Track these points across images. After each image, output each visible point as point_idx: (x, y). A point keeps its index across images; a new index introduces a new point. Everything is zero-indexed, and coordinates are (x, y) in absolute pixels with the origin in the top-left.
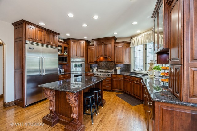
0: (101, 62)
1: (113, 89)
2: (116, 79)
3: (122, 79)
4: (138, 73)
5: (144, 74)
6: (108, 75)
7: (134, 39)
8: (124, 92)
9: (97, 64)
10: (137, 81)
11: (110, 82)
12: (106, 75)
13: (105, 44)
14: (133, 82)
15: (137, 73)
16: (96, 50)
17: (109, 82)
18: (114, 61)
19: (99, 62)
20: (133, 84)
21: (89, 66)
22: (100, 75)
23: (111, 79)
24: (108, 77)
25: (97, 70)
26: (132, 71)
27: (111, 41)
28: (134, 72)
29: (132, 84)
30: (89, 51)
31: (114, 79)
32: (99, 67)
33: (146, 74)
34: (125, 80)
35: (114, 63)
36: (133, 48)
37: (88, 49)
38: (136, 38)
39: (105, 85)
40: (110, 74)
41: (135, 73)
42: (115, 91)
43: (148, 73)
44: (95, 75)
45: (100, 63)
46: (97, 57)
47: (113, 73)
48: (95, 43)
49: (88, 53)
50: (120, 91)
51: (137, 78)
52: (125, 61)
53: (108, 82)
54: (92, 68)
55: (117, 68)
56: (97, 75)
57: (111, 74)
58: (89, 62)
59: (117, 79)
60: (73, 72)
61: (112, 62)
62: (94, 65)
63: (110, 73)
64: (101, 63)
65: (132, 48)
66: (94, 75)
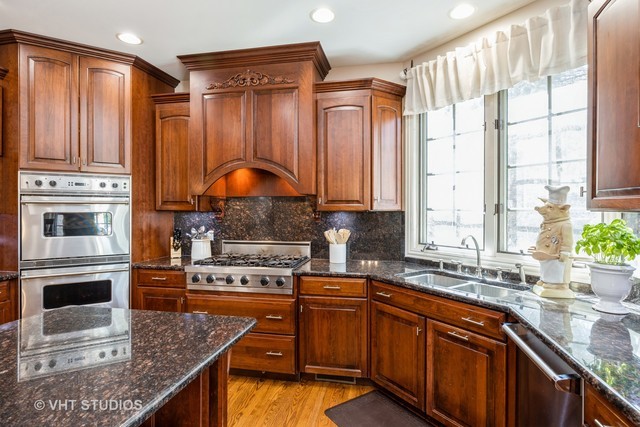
0: (239, 198)
1: (310, 369)
2: (324, 304)
3: (359, 306)
4: (454, 267)
5: (494, 274)
6: (279, 283)
7: (431, 63)
8: (375, 385)
9: (214, 210)
10: (468, 327)
11: (289, 326)
12: (264, 282)
13: (258, 93)
14: (440, 333)
15: (446, 266)
16: (205, 124)
17: (281, 326)
18: (315, 196)
19: (227, 200)
20: (436, 344)
21: (166, 223)
22: (229, 281)
23: (298, 302)
24: (278, 291)
25: (215, 248)
26: (412, 249)
27: (297, 73)
28: (429, 256)
29: (430, 340)
30: (166, 135)
31: (315, 303)
32: (225, 231)
33: (506, 275)
34: (382, 313)
35: (314, 205)
36: (421, 118)
37: (159, 122)
38: (440, 60)
39: (260, 345)
40: (288, 272)
41: (437, 265)
42: (320, 376)
43: (518, 266)
44: (195, 279)
45: (231, 204)
46: (211, 165)
47: (307, 268)
48: (197, 84)
49: (159, 144)
50: (351, 379)
51: (465, 308)
52: (376, 195)
53: (275, 327)
54: (179, 238)
55: (330, 235)
56: (210, 280)
57: (298, 278)
58: (164, 202)
59: (330, 305)
60: (41, 264)
61: (301, 199)
62: (196, 218)
63: (287, 265)
64: (238, 206)
65: (415, 121)
66: (189, 280)
